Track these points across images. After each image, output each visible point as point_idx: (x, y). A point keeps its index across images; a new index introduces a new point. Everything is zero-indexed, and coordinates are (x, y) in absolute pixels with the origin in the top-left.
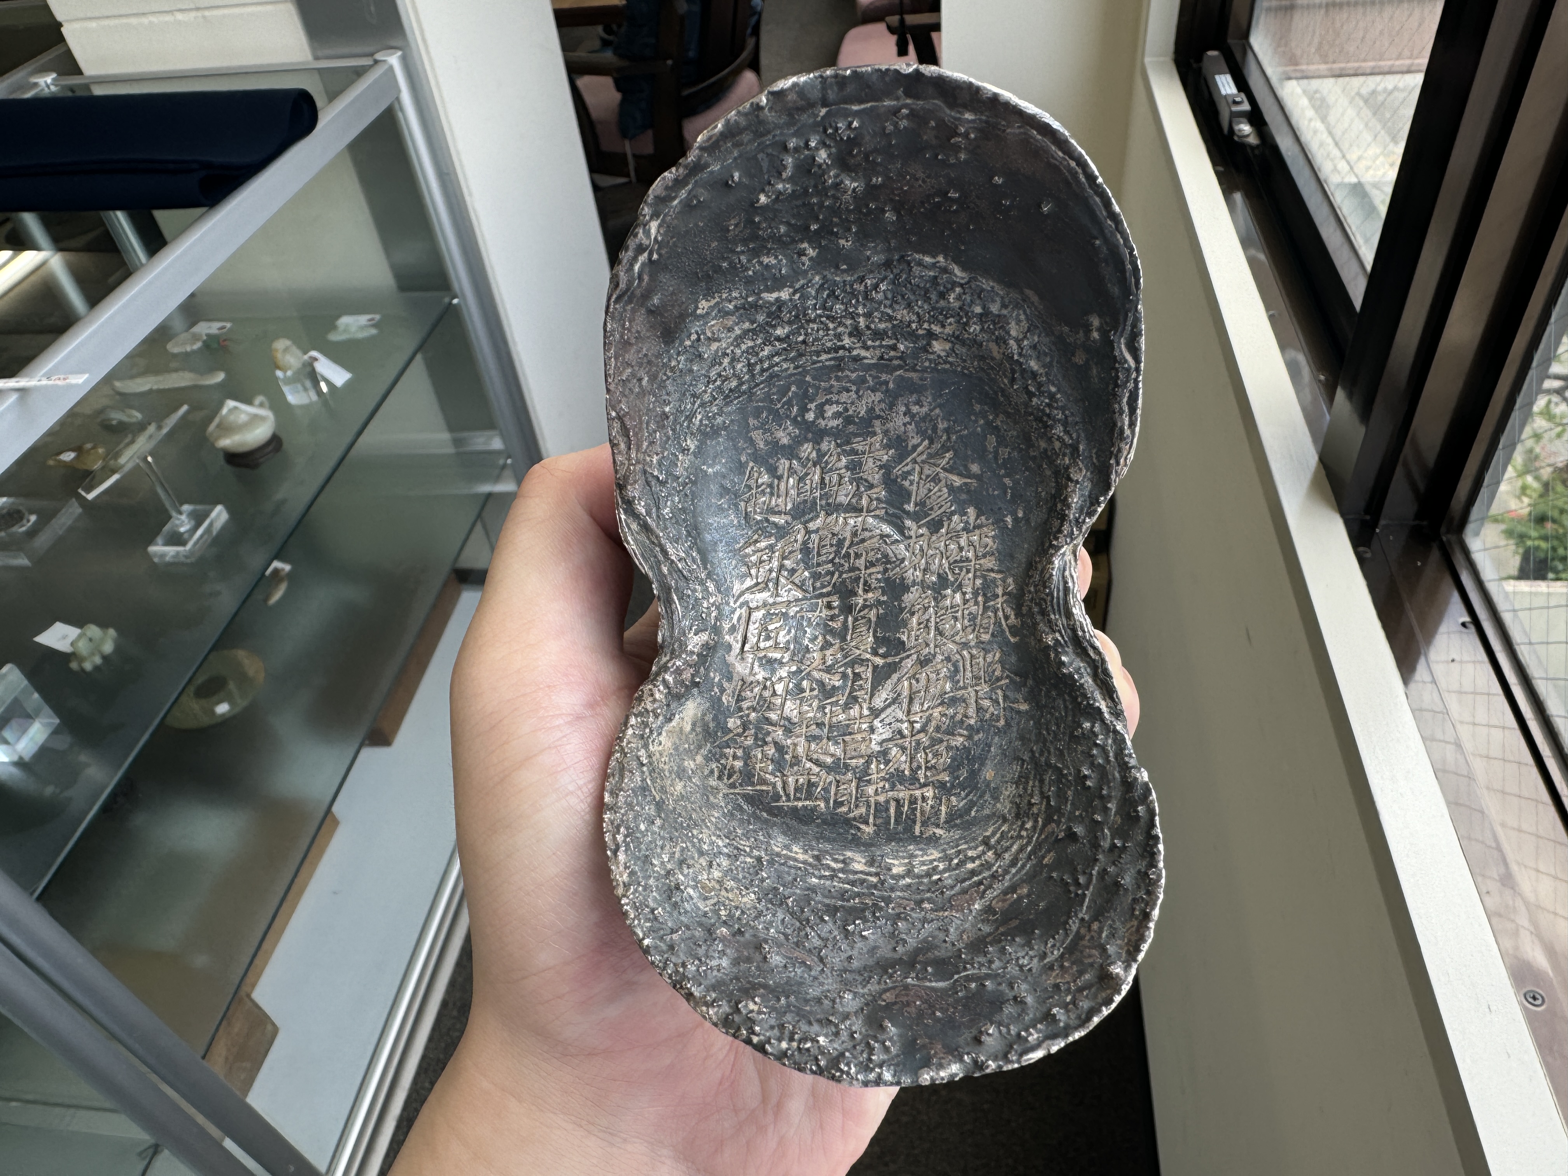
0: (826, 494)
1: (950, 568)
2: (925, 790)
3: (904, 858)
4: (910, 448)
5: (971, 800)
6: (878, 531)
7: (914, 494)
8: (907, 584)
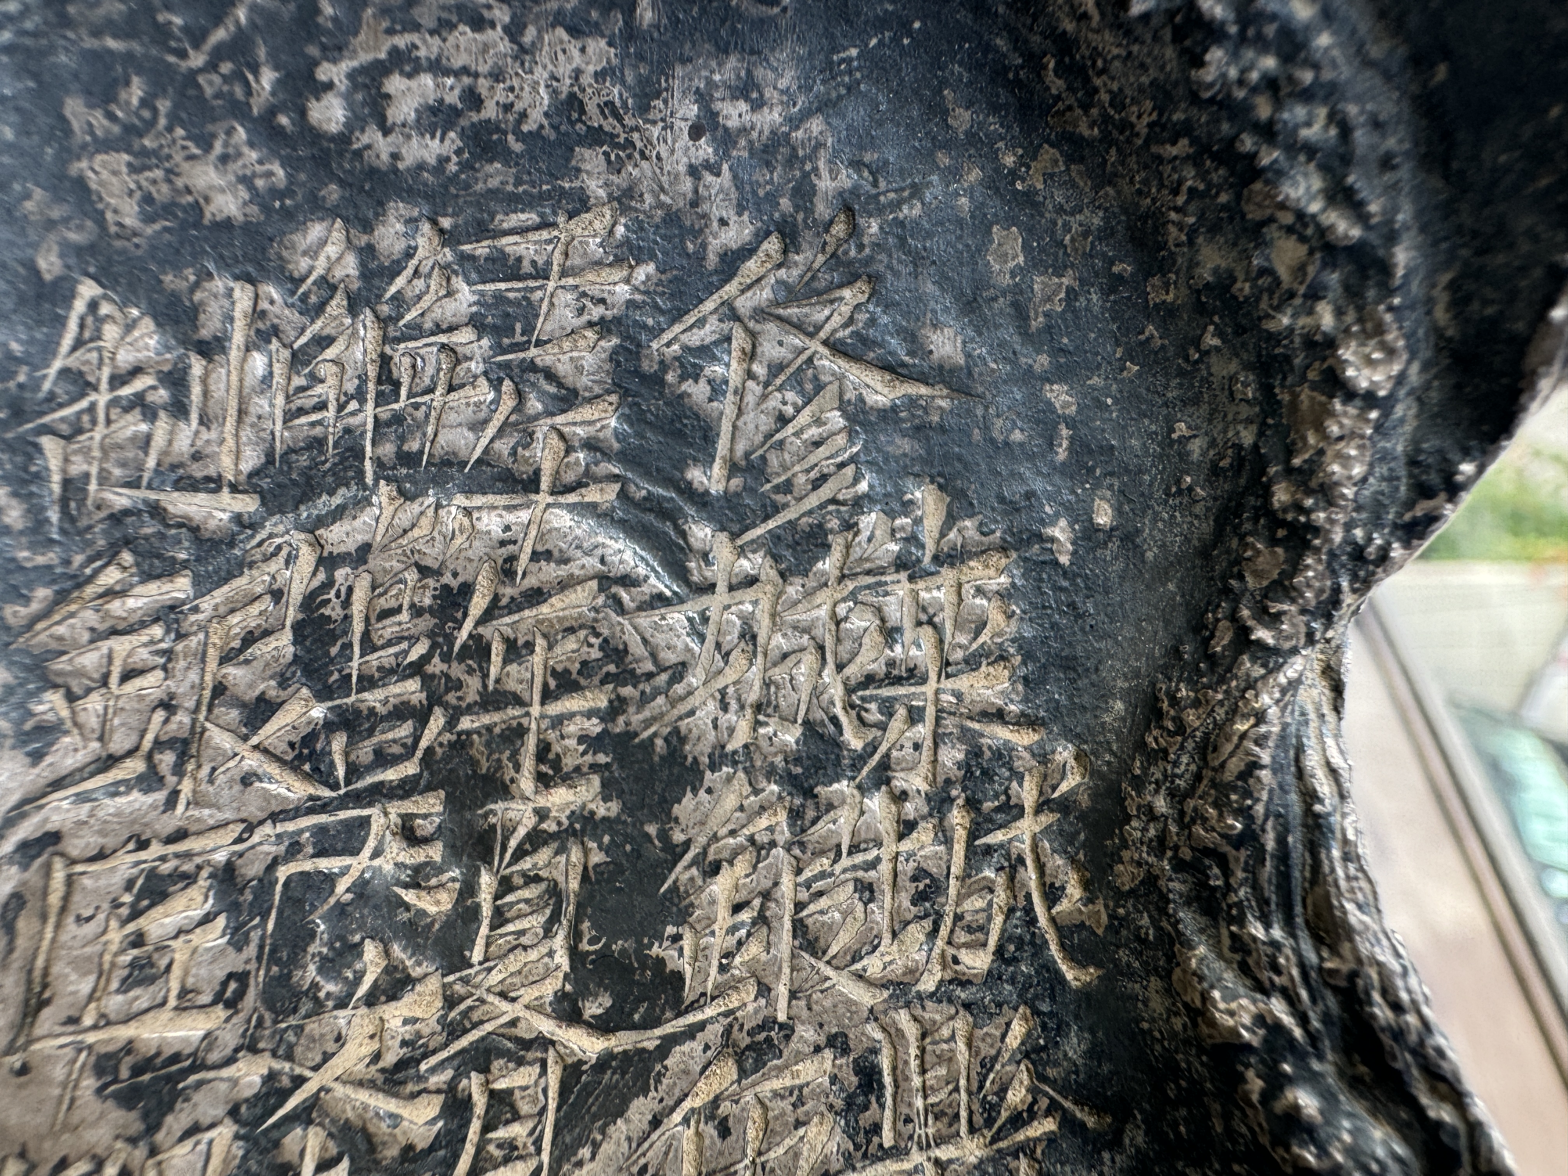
0: (398, 419)
1: (849, 706)
6: (592, 563)
7: (726, 428)
8: (695, 759)
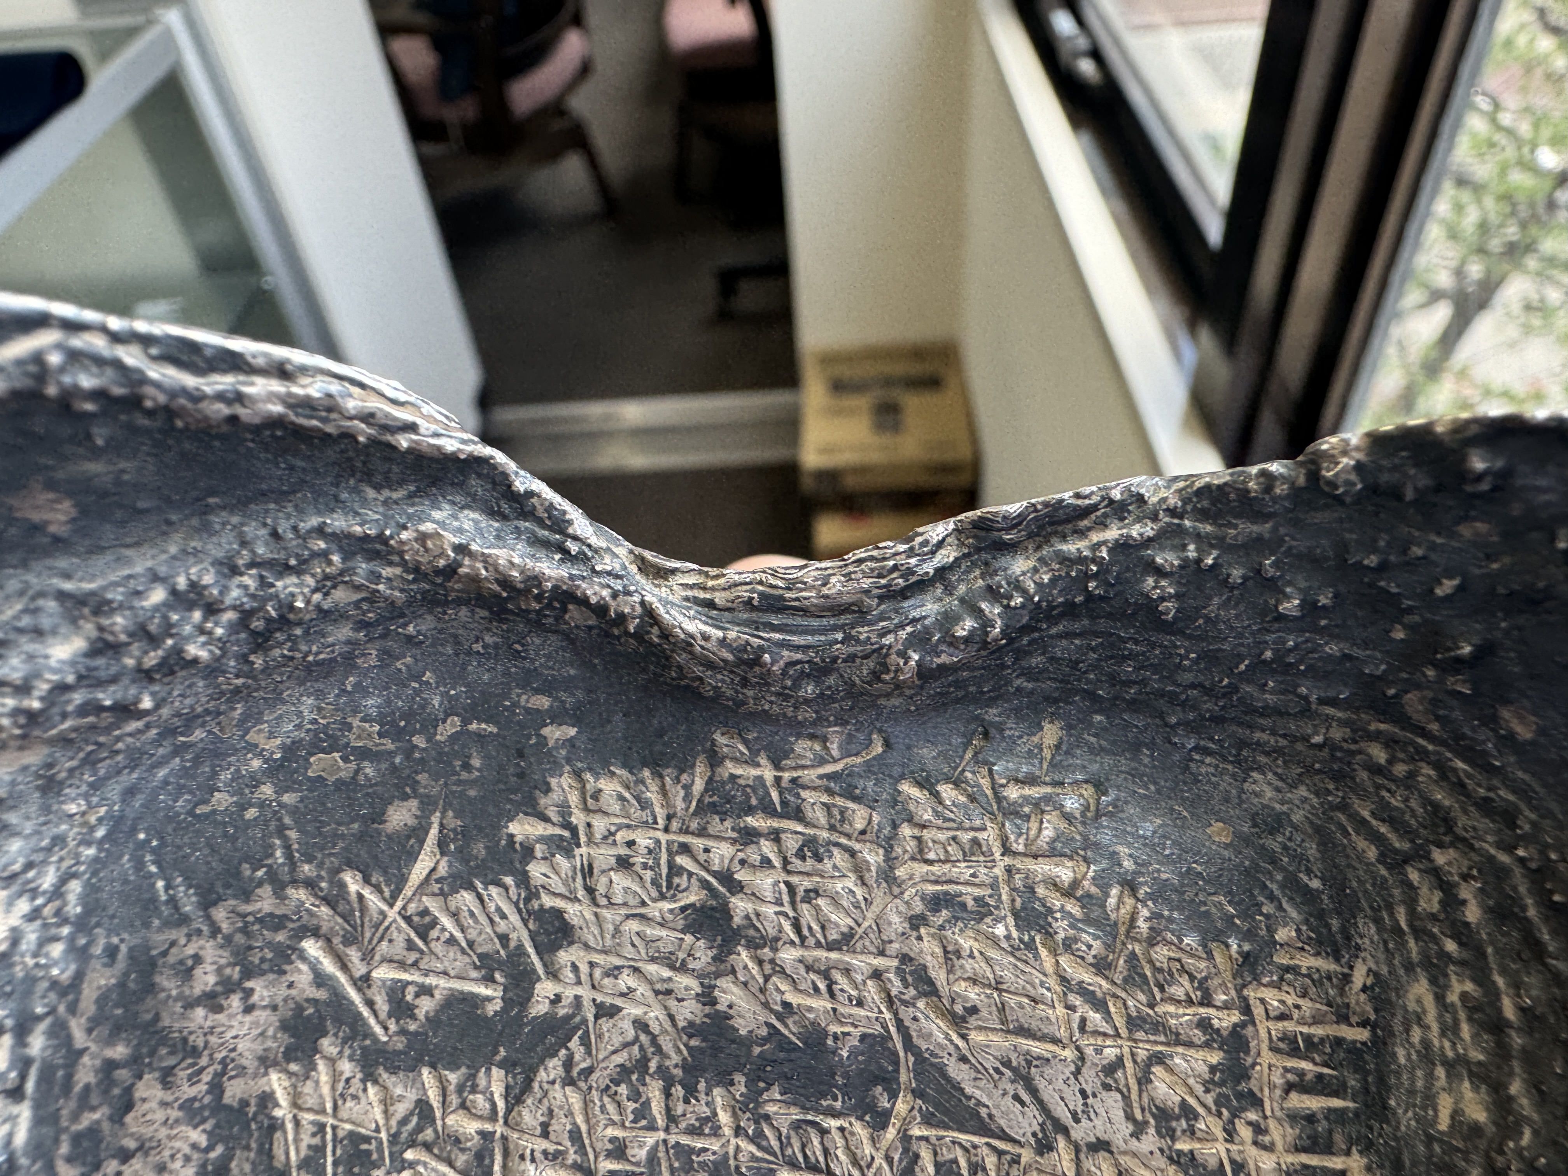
1: (674, 897)
2: (1258, 1011)
3: (1430, 1076)
4: (321, 994)
5: (1283, 887)
8: (706, 1016)
